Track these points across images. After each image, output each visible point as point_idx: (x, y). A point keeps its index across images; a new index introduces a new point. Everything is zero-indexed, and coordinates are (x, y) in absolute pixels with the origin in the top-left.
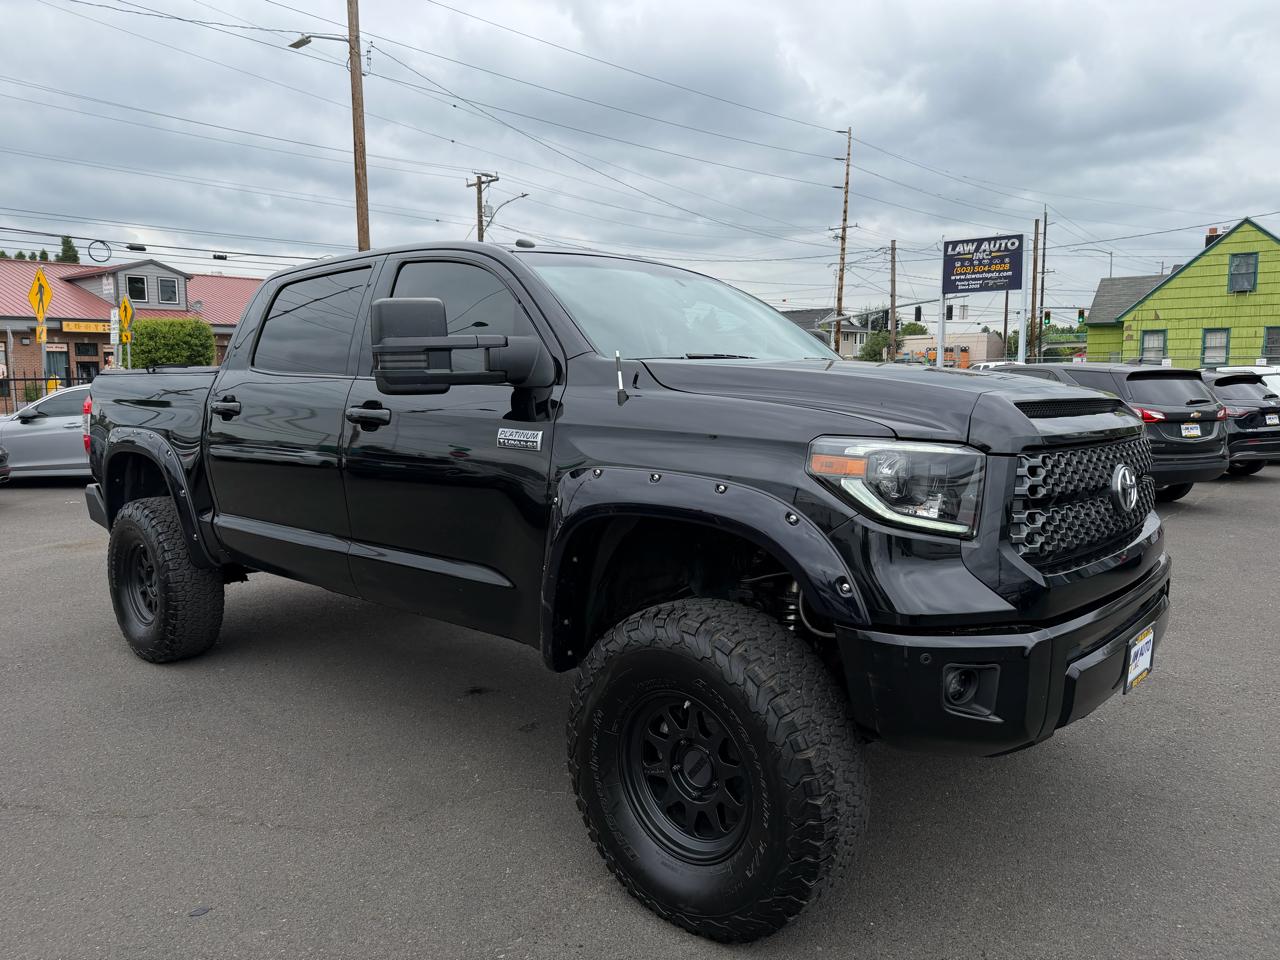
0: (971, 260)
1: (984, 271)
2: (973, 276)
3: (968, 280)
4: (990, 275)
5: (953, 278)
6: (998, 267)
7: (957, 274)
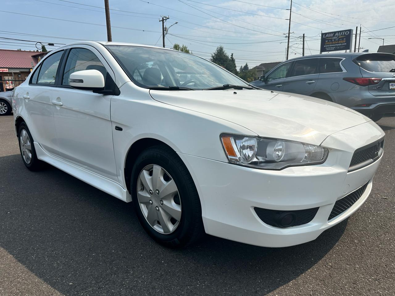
0: (331, 40)
1: (336, 44)
2: (332, 45)
3: (330, 47)
4: (338, 45)
5: (325, 46)
6: (341, 42)
7: (326, 45)
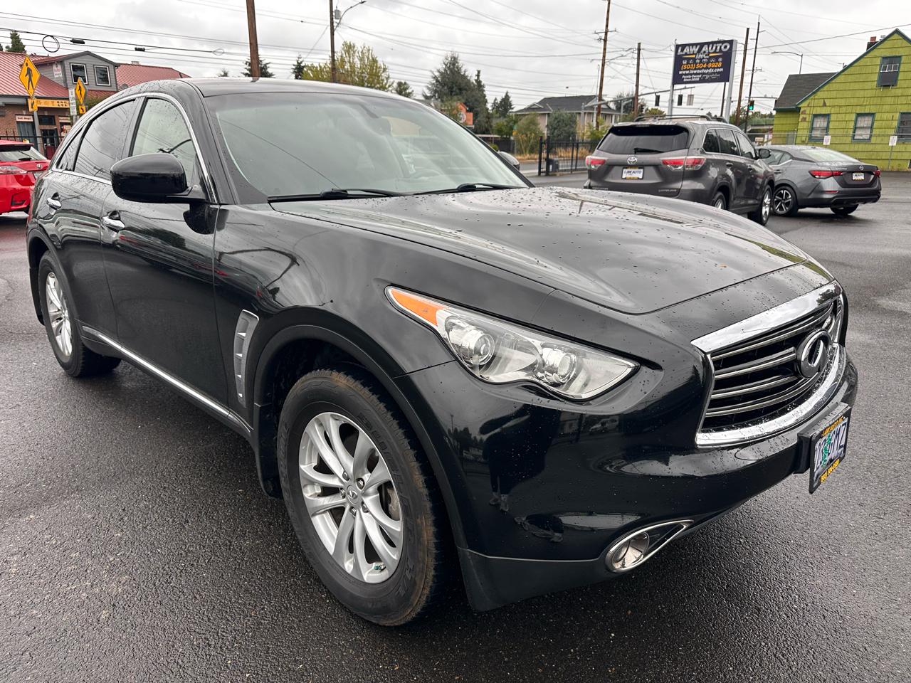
0: (694, 59)
1: (703, 68)
2: (695, 72)
3: (691, 74)
4: (706, 71)
5: (680, 73)
6: (714, 65)
7: (684, 70)
